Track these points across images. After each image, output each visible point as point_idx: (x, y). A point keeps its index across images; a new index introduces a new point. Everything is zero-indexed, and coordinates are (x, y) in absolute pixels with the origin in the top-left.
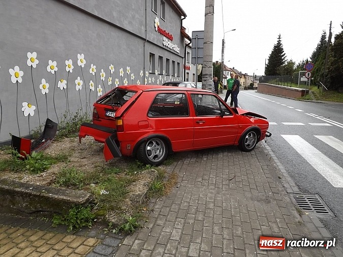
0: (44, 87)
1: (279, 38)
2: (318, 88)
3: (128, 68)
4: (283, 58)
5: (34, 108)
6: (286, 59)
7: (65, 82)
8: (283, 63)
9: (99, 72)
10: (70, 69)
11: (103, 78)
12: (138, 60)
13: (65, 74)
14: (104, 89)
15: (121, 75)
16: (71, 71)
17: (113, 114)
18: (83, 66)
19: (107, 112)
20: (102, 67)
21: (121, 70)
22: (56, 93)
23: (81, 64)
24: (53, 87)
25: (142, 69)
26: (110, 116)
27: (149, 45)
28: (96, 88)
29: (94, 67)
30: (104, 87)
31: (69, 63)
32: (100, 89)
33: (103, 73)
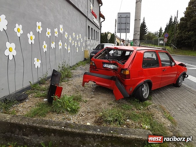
0: (45, 47)
1: (144, 19)
2: (170, 47)
3: (80, 35)
4: (146, 30)
5: (40, 61)
6: (148, 31)
7: (54, 43)
8: (146, 33)
9: (69, 37)
10: (56, 35)
11: (70, 41)
12: (84, 30)
13: (54, 38)
14: (71, 48)
15: (78, 39)
16: (57, 36)
17: (109, 66)
18: (62, 33)
19: (104, 64)
20: (70, 34)
21: (77, 36)
22: (50, 51)
23: (61, 31)
24: (49, 47)
25: (85, 36)
26: (108, 68)
27: (88, 21)
28: (67, 47)
29: (66, 34)
30: (71, 47)
31: (56, 30)
32: (69, 48)
33: (70, 38)
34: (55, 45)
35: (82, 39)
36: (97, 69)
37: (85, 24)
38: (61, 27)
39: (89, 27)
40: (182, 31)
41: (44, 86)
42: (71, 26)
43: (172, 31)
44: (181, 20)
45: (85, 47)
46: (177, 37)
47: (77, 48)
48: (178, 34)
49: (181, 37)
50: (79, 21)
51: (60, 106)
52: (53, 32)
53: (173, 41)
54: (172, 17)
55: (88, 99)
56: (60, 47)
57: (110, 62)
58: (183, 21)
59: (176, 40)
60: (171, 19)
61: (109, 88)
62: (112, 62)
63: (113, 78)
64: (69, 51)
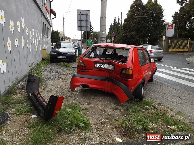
0: (9, 45)
3: (38, 31)
5: (6, 64)
7: (18, 40)
9: (29, 33)
10: (19, 29)
11: (31, 38)
12: (40, 26)
13: (17, 33)
14: (32, 47)
15: (36, 36)
16: (20, 32)
17: (103, 66)
18: (24, 28)
19: (96, 64)
20: (30, 30)
21: (36, 32)
22: (15, 50)
23: (23, 26)
24: (13, 45)
25: (42, 32)
26: (101, 68)
27: (43, 17)
28: (29, 45)
29: (27, 29)
30: (31, 45)
31: (18, 23)
32: (30, 46)
33: (31, 34)
34: (19, 42)
35: (39, 37)
36: (86, 70)
37: (41, 19)
38: (23, 20)
39: (44, 23)
40: (127, 31)
41: (16, 97)
42: (30, 20)
43: (117, 31)
44: (124, 21)
45: (42, 46)
46: (123, 37)
47: (37, 46)
48: (124, 33)
49: (126, 36)
50: (36, 16)
51: (69, 123)
52: (16, 26)
53: (119, 39)
54: (115, 18)
55: (86, 106)
56: (23, 45)
57: (103, 61)
58: (127, 22)
59: (122, 39)
60: (115, 20)
61: (103, 90)
62: (105, 61)
63: (106, 79)
64: (31, 50)
